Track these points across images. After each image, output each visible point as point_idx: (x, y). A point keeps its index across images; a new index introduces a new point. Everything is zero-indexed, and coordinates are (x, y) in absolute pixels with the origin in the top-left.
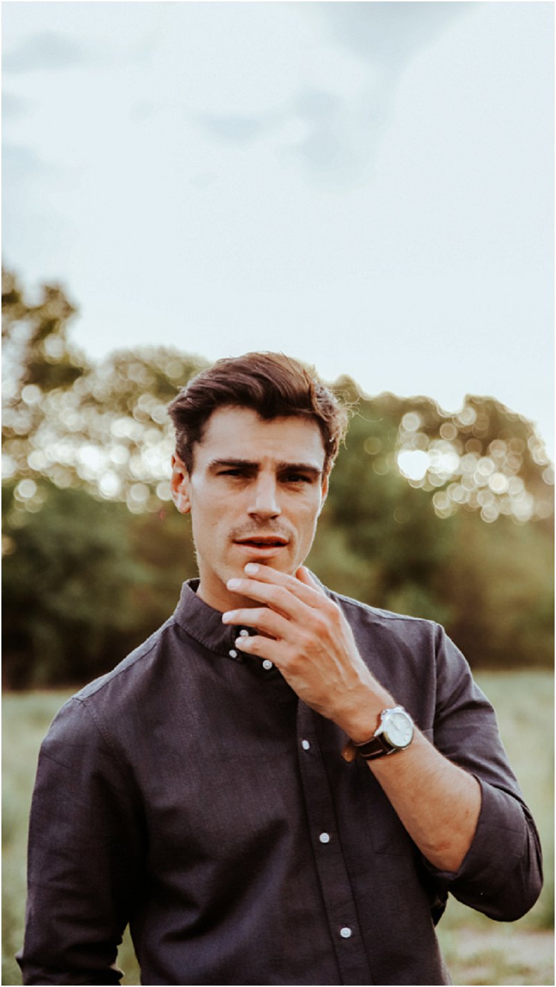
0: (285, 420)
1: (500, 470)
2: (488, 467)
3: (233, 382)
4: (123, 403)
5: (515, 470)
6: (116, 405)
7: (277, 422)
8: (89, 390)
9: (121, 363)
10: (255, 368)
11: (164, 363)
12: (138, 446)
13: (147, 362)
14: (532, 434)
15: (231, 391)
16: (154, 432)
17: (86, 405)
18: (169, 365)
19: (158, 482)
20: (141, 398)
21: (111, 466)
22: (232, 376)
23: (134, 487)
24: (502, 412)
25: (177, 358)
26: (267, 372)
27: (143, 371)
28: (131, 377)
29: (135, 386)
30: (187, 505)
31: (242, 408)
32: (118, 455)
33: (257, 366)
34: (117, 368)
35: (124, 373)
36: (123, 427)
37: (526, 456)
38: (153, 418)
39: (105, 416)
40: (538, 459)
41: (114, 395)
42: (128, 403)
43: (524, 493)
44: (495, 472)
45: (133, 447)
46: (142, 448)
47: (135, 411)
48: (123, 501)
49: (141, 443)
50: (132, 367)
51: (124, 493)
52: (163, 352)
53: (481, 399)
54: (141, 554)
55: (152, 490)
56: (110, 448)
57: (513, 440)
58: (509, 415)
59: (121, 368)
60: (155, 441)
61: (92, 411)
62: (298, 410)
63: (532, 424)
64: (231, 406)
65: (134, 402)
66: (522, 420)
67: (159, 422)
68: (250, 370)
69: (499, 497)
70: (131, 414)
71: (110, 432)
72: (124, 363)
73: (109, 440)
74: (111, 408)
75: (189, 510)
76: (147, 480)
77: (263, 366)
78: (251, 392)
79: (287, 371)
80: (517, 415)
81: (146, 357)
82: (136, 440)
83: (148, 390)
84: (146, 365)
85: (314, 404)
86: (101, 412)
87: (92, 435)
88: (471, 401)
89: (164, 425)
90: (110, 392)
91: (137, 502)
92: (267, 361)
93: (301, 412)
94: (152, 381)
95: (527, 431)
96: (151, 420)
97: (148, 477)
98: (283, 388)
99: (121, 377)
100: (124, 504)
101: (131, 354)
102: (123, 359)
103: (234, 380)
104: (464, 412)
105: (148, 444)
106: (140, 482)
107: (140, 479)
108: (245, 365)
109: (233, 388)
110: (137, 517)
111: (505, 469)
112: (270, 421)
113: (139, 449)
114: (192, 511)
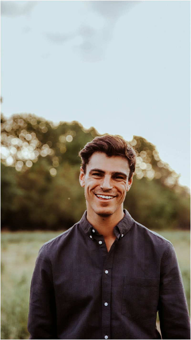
0: (115, 157)
1: (144, 162)
2: (140, 160)
3: (99, 144)
4: (16, 133)
5: (149, 162)
6: (13, 133)
7: (112, 157)
8: (4, 127)
9: (15, 119)
10: (106, 140)
11: (31, 119)
12: (20, 148)
13: (25, 119)
14: (154, 150)
15: (98, 147)
16: (26, 143)
17: (3, 133)
18: (32, 120)
19: (26, 161)
20: (22, 131)
21: (11, 154)
22: (98, 142)
23: (18, 162)
24: (145, 142)
25: (35, 118)
26: (110, 141)
27: (23, 122)
28: (19, 124)
29: (20, 127)
30: (84, 184)
31: (101, 152)
32: (13, 150)
33: (107, 139)
34: (14, 121)
35: (17, 122)
36: (15, 141)
37: (152, 157)
38: (26, 138)
39: (9, 137)
40: (156, 159)
41: (12, 130)
42: (18, 133)
43: (152, 170)
44: (142, 162)
45: (18, 148)
46: (22, 148)
47: (20, 135)
48: (14, 167)
49: (22, 147)
50: (19, 120)
51: (15, 164)
52: (30, 116)
53: (138, 137)
54: (21, 185)
55: (24, 163)
56: (10, 148)
57: (149, 151)
58: (147, 143)
59: (15, 120)
60: (26, 146)
61: (5, 135)
62: (120, 154)
63: (155, 146)
64: (98, 152)
65: (20, 133)
66: (151, 145)
67: (28, 140)
68: (104, 140)
69: (143, 171)
70: (18, 137)
71: (11, 143)
72: (16, 119)
73: (10, 145)
74: (11, 134)
75: (84, 186)
76: (23, 160)
77: (109, 139)
78: (104, 147)
79: (118, 141)
80: (150, 143)
81: (24, 117)
82: (19, 146)
83: (24, 129)
84: (24, 120)
85: (126, 153)
86: (8, 136)
87: (4, 143)
88: (135, 138)
89: (30, 141)
90: (11, 129)
91: (19, 167)
92: (111, 138)
93: (121, 155)
94: (26, 125)
95: (153, 149)
96: (25, 139)
97: (23, 159)
98: (115, 146)
99: (15, 124)
100: (15, 168)
101: (19, 116)
102: (16, 117)
103: (99, 143)
104: (133, 141)
105: (24, 147)
106: (20, 160)
107: (20, 159)
108: (103, 139)
109: (99, 146)
110: (19, 172)
111: (146, 161)
112: (110, 157)
113: (21, 149)
114: (85, 186)
